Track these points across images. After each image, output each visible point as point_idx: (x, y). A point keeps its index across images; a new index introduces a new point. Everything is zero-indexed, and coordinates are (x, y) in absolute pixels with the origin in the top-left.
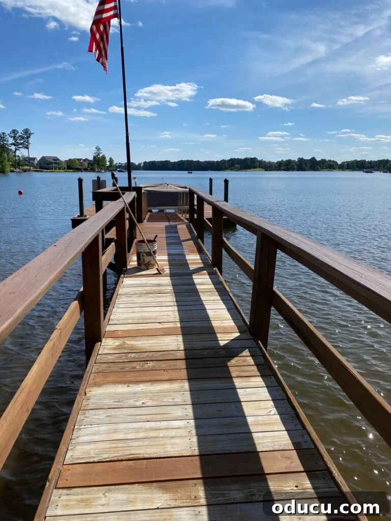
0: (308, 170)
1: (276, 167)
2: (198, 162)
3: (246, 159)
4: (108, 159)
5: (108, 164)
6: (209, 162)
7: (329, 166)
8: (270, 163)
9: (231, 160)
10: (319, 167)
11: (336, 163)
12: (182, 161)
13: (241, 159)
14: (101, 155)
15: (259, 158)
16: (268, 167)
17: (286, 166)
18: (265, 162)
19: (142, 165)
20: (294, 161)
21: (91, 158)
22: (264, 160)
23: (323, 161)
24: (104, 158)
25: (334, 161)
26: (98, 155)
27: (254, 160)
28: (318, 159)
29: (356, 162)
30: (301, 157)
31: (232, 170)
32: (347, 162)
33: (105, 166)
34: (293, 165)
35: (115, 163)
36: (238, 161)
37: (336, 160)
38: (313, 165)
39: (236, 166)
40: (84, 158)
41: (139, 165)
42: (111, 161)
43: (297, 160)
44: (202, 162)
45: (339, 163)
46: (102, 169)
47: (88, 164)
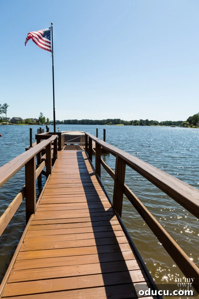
0: (145, 125)
1: (129, 124)
2: (91, 121)
3: (115, 120)
4: (46, 119)
5: (46, 121)
6: (97, 120)
7: (155, 123)
8: (126, 121)
9: (108, 120)
10: (150, 124)
11: (158, 122)
12: (83, 120)
13: (113, 120)
14: (43, 117)
15: (121, 119)
16: (126, 123)
17: (134, 123)
18: (124, 121)
19: (63, 122)
20: (138, 121)
21: (38, 118)
22: (124, 120)
23: (152, 121)
24: (44, 118)
25: (157, 121)
26: (42, 117)
27: (119, 120)
28: (149, 120)
29: (167, 122)
30: (141, 119)
31: (108, 124)
32: (163, 122)
33: (44, 122)
34: (138, 123)
35: (50, 121)
36: (111, 120)
37: (158, 121)
38: (147, 123)
39: (110, 123)
40: (34, 118)
41: (62, 122)
42: (48, 120)
43: (139, 121)
44: (94, 121)
45: (159, 122)
46: (43, 123)
47: (36, 121)
